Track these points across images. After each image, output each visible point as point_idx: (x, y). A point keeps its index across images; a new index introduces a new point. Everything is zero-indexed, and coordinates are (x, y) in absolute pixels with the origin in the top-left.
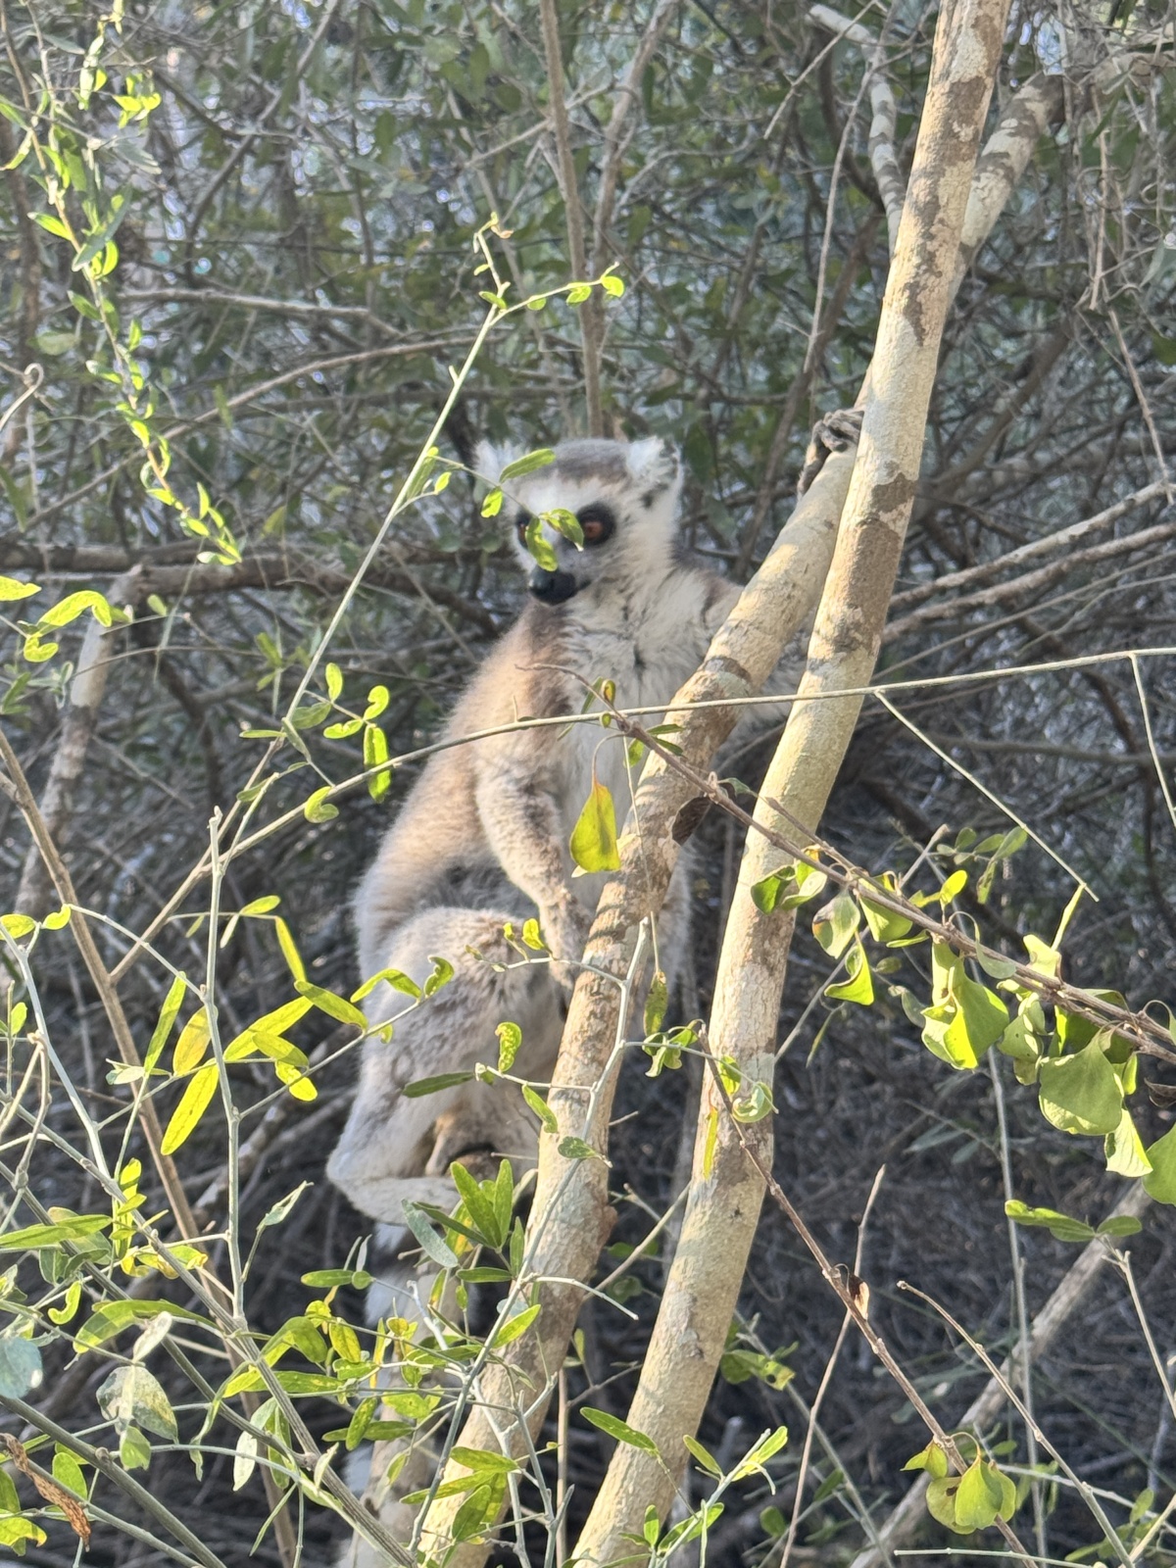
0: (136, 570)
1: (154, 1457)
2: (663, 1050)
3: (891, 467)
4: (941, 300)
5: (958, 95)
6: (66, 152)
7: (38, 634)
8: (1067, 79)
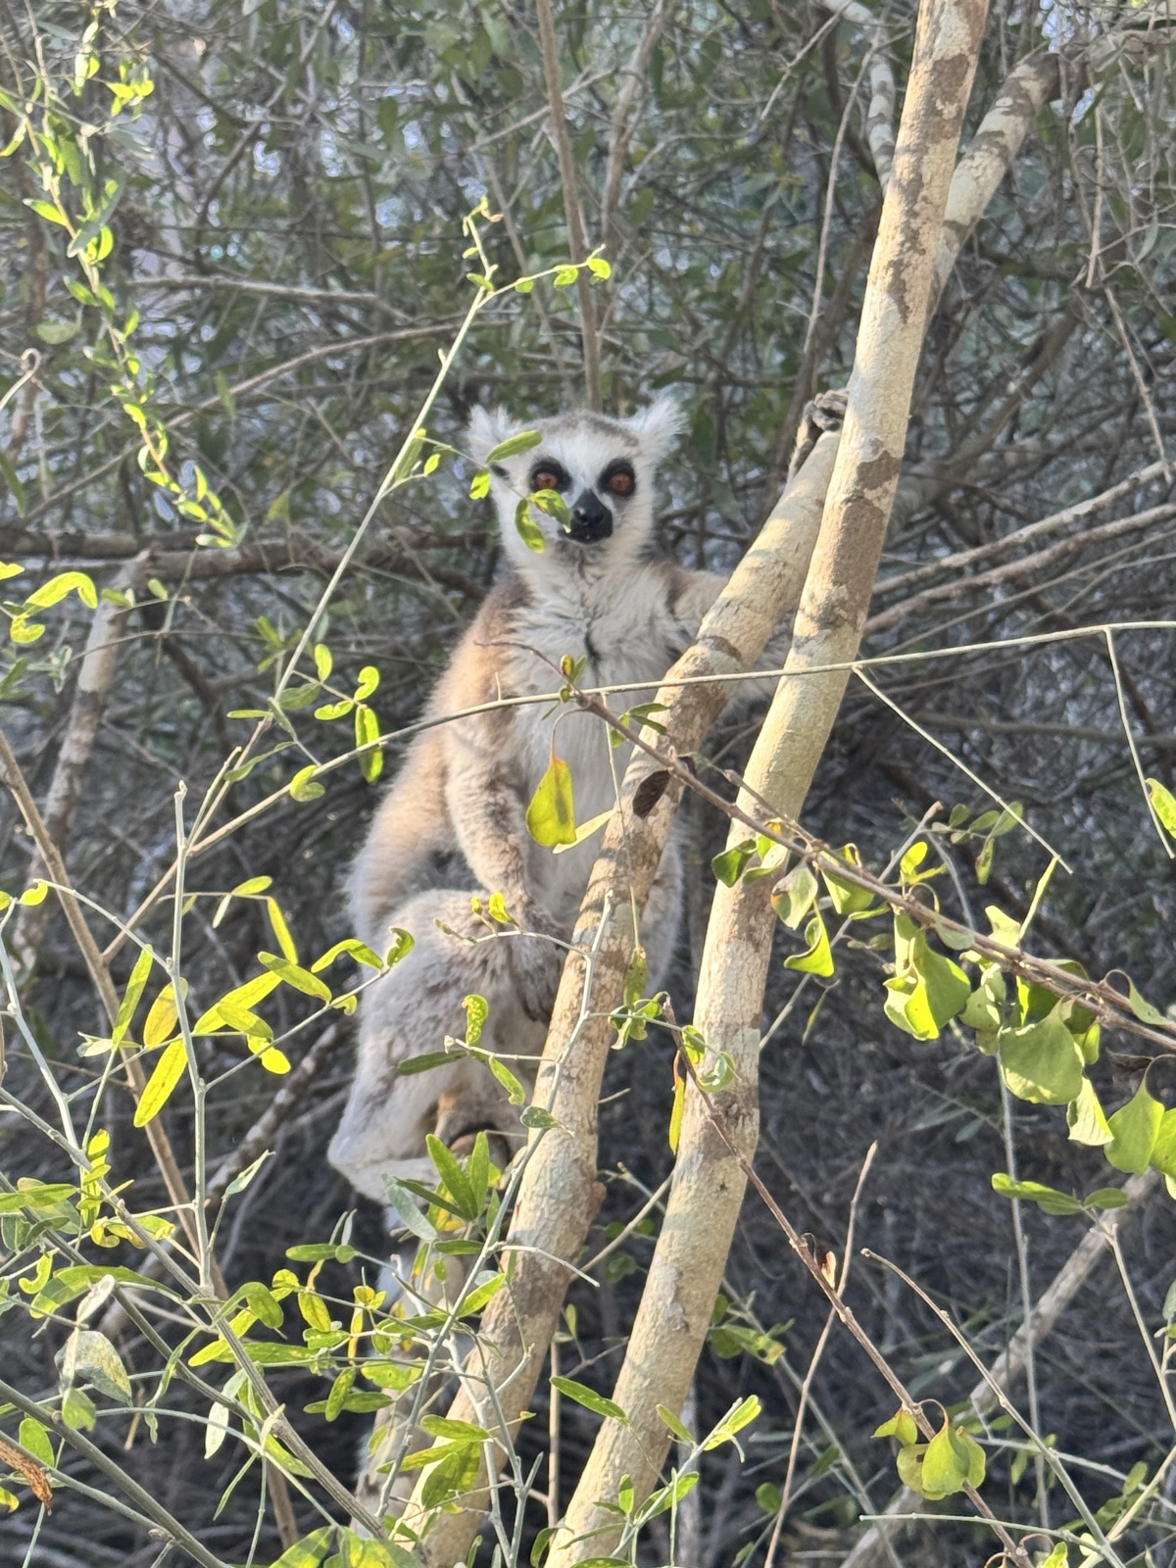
0: (144, 555)
1: (101, 1420)
2: (629, 1021)
3: (876, 445)
4: (924, 278)
5: (941, 73)
6: (61, 140)
7: (25, 615)
8: (1062, 58)
